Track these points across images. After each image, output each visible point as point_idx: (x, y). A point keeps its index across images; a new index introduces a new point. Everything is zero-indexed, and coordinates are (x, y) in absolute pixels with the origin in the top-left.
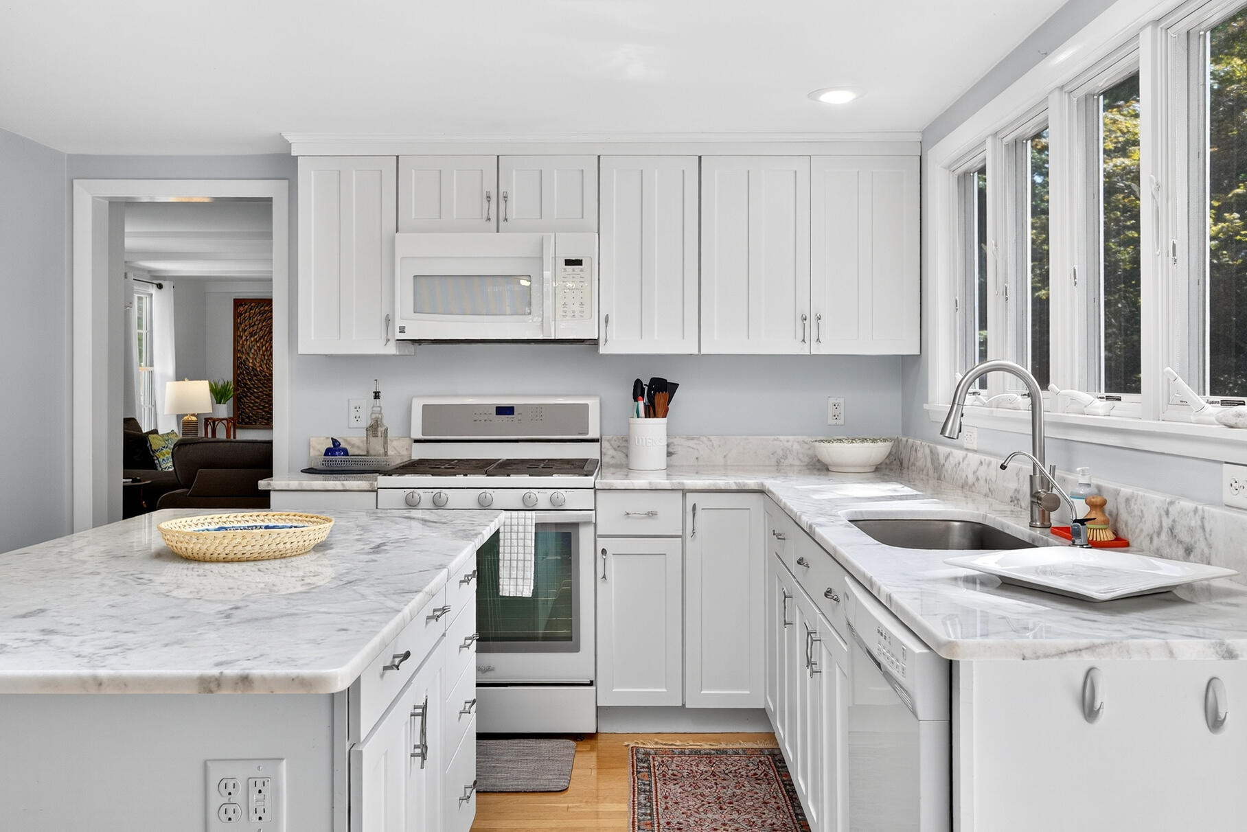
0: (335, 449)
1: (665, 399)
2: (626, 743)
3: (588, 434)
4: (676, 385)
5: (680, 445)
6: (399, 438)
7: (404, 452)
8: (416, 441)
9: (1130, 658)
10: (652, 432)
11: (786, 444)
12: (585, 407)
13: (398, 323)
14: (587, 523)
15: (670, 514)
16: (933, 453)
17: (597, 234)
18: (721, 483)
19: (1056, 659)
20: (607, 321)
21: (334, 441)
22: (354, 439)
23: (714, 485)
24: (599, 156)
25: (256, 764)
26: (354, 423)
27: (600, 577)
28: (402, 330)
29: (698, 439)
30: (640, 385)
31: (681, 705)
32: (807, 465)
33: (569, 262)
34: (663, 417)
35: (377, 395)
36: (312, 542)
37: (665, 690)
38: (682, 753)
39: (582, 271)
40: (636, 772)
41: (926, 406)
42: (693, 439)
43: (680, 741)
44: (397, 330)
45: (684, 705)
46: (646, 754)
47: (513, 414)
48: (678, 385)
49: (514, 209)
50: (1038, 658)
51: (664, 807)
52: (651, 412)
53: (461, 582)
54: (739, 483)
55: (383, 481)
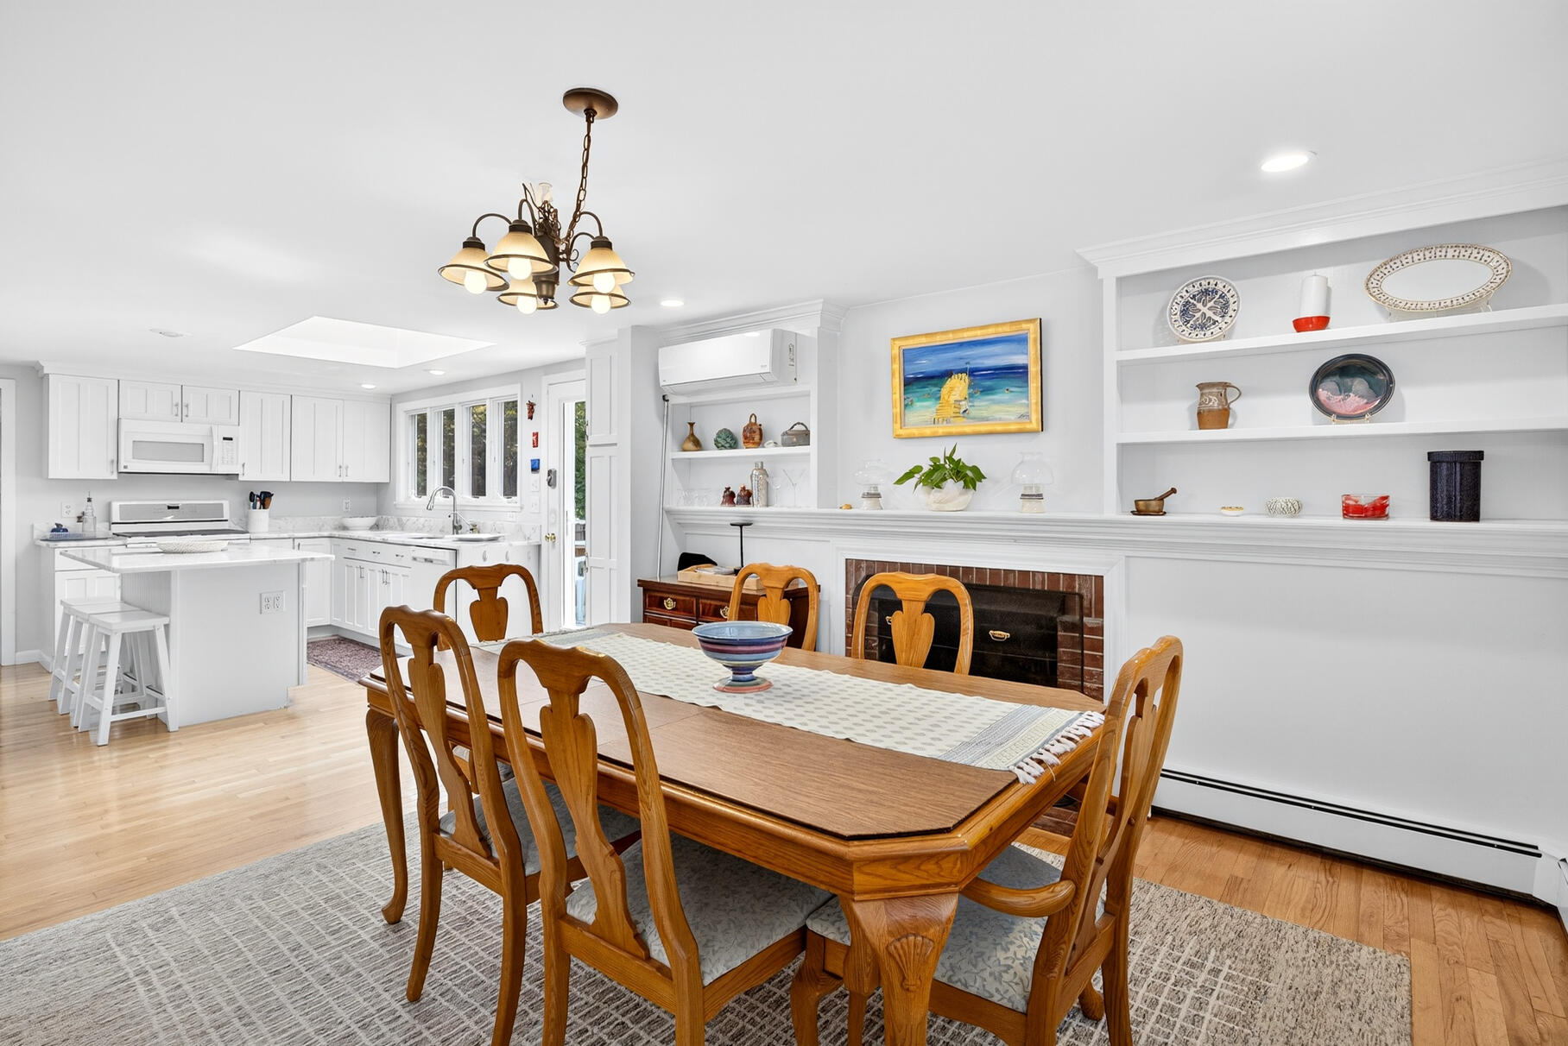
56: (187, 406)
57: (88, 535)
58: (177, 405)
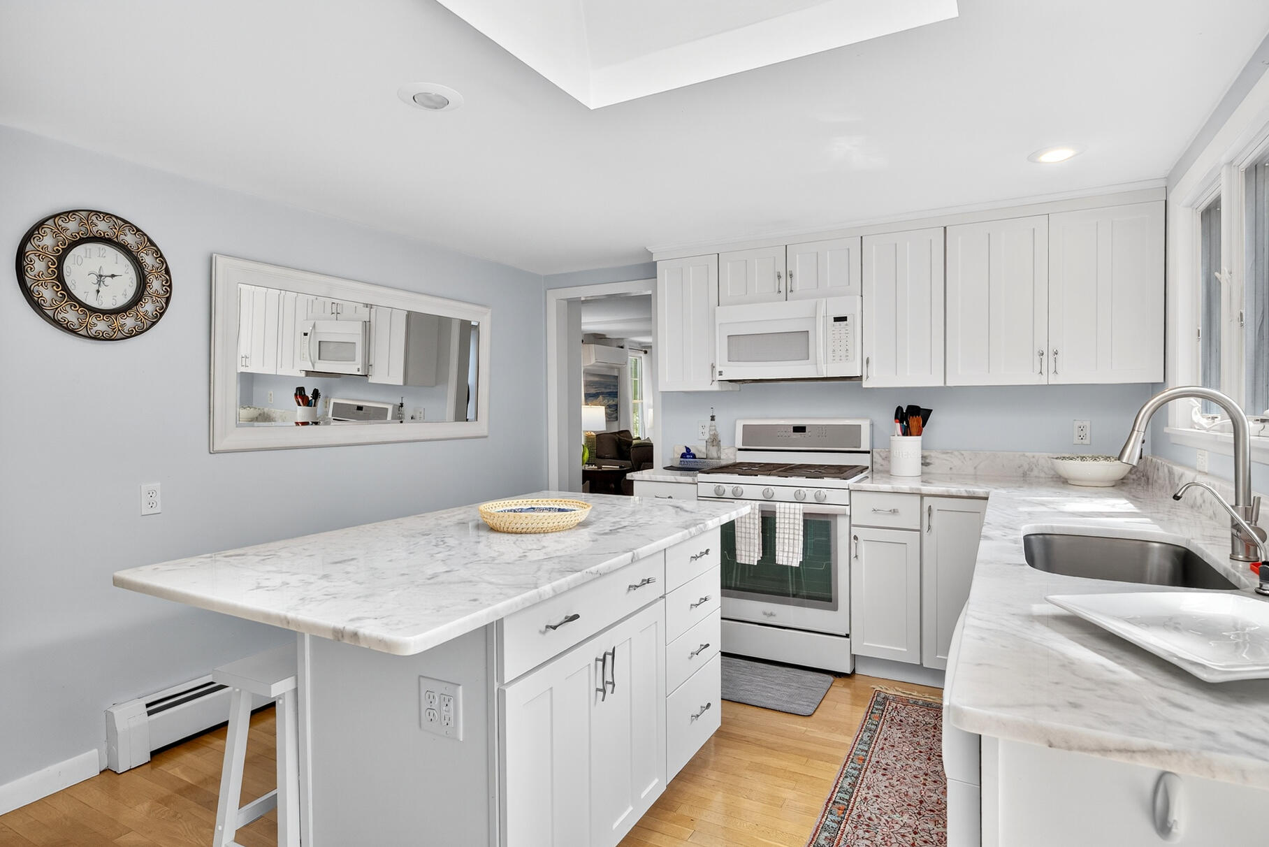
0: (688, 454)
1: (918, 422)
2: (873, 686)
3: (860, 447)
4: (930, 411)
5: (935, 457)
6: (729, 448)
7: (732, 457)
8: (740, 450)
9: (1214, 777)
11: (1032, 460)
13: (718, 369)
14: (845, 516)
15: (909, 513)
16: (1171, 472)
17: (859, 298)
18: (954, 489)
19: (1096, 756)
20: (868, 362)
21: (688, 449)
22: (699, 448)
23: (948, 491)
24: (862, 237)
25: (446, 685)
26: (701, 437)
27: (853, 557)
28: (721, 373)
29: (952, 453)
30: (900, 411)
31: (919, 663)
32: (1052, 478)
33: (837, 319)
34: (917, 435)
35: (713, 418)
36: (577, 521)
37: (906, 650)
38: (916, 703)
39: (847, 325)
40: (870, 713)
41: (1166, 430)
42: (947, 453)
43: (918, 692)
44: (718, 374)
45: (922, 664)
46: (886, 698)
47: (805, 432)
48: (931, 411)
49: (798, 283)
50: (1070, 749)
51: (881, 747)
52: (906, 432)
53: (692, 557)
54: (970, 491)
55: (701, 477)
56: (792, 275)
57: (716, 464)
58: (779, 276)
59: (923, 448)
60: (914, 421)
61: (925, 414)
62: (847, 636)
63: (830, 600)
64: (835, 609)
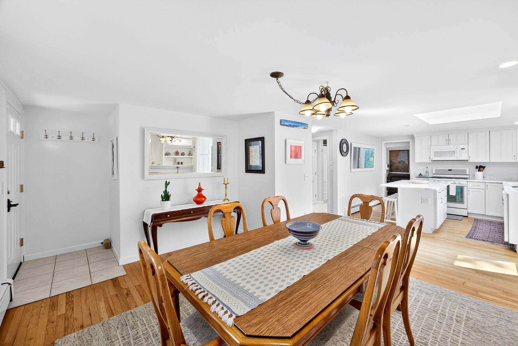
0: (420, 175)
1: (483, 169)
2: (473, 218)
3: (466, 174)
5: (486, 176)
6: (431, 173)
7: (432, 175)
8: (434, 174)
10: (479, 175)
12: (466, 170)
13: (431, 158)
14: (466, 186)
15: (482, 186)
17: (468, 145)
18: (493, 182)
20: (470, 157)
22: (423, 174)
24: (468, 133)
27: (468, 194)
29: (490, 175)
30: (477, 166)
31: (484, 214)
33: (462, 149)
34: (482, 172)
35: (427, 168)
37: (481, 212)
39: (465, 150)
46: (477, 219)
47: (451, 171)
48: (486, 166)
49: (451, 142)
52: (480, 171)
54: (497, 182)
55: (429, 179)
56: (450, 140)
57: (426, 176)
58: (447, 140)
59: (483, 174)
60: (481, 169)
61: (484, 167)
62: (467, 209)
63: (462, 202)
64: (464, 204)
